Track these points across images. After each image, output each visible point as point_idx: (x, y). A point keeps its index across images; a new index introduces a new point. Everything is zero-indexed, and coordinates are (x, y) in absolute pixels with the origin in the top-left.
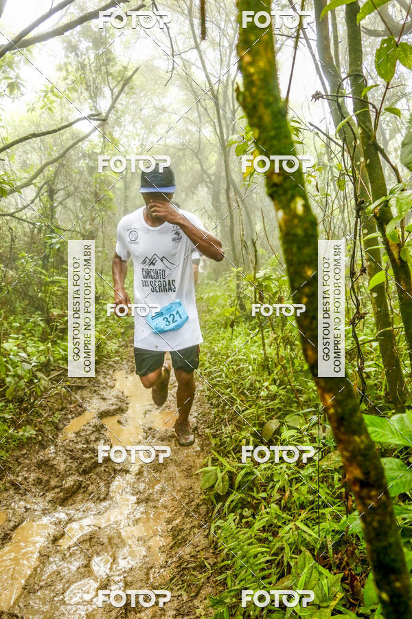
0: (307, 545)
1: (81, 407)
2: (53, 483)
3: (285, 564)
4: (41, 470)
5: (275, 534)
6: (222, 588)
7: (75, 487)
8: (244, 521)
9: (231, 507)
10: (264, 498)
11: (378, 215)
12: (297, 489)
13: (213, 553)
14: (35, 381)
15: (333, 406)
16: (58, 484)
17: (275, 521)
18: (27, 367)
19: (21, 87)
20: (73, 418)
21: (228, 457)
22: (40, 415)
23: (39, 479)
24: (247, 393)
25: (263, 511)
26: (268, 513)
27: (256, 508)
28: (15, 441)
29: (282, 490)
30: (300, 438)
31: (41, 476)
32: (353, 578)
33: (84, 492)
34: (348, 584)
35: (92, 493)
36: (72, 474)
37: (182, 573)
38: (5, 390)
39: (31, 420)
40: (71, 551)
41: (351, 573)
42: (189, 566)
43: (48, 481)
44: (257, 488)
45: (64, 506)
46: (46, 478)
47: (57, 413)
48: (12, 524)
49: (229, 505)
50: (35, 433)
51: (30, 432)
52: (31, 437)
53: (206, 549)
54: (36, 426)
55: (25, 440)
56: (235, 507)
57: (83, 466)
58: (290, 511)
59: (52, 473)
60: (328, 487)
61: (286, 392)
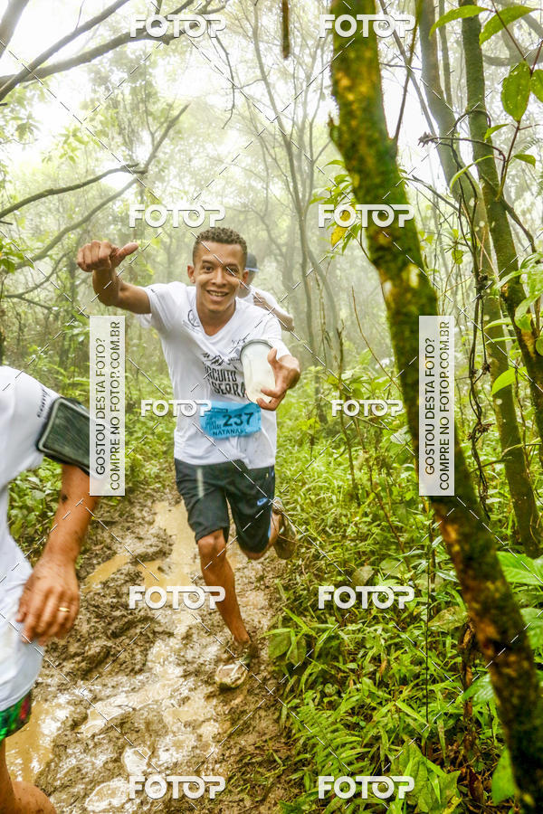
0: (411, 733)
1: (109, 548)
2: (73, 649)
3: (382, 758)
5: (368, 718)
6: (297, 791)
7: (102, 654)
8: (326, 700)
9: (310, 682)
10: (353, 670)
11: (506, 295)
12: (397, 658)
13: (286, 744)
14: (50, 514)
15: (458, 542)
16: (79, 651)
17: (368, 701)
18: (39, 495)
19: (34, 130)
20: (99, 564)
21: (305, 616)
24: (330, 531)
25: (352, 687)
26: (358, 690)
27: (342, 683)
29: (377, 660)
32: (473, 778)
33: (114, 661)
34: (466, 786)
35: (125, 662)
36: (98, 637)
37: (243, 770)
40: (96, 740)
41: (471, 770)
42: (254, 760)
43: (66, 647)
44: (344, 656)
45: (87, 680)
46: (62, 643)
49: (307, 680)
53: (276, 738)
56: (315, 682)
57: (112, 627)
58: (388, 688)
59: (71, 636)
60: (438, 656)
61: (381, 529)
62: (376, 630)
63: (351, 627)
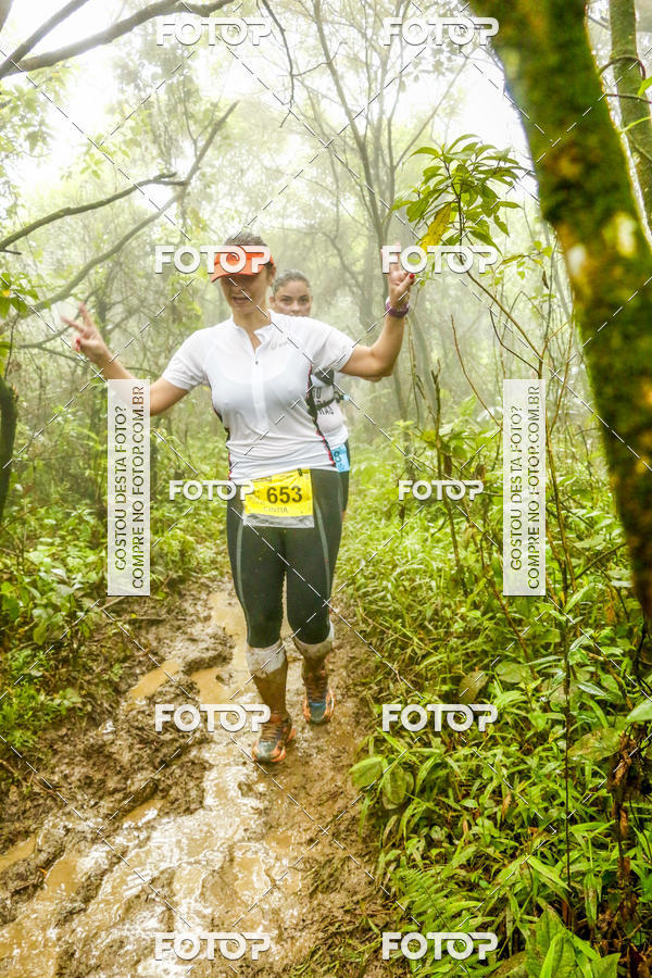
0: (550, 897)
2: (111, 784)
4: (91, 762)
5: (491, 875)
6: (401, 971)
7: (148, 790)
8: (434, 852)
9: (412, 825)
10: (466, 809)
12: (524, 791)
14: (80, 614)
16: (119, 786)
17: (490, 851)
18: (65, 590)
20: (143, 674)
21: (403, 737)
22: (89, 670)
23: (87, 777)
24: (431, 628)
25: (467, 834)
26: (474, 835)
27: (453, 824)
28: (48, 714)
29: (497, 793)
30: (525, 702)
31: (91, 773)
32: (635, 959)
33: (163, 798)
34: (624, 965)
35: (177, 800)
36: (142, 768)
37: (330, 941)
38: (32, 629)
39: (74, 678)
41: (631, 948)
42: (343, 929)
43: (103, 782)
44: (454, 789)
46: (99, 776)
47: (117, 666)
48: (43, 857)
49: (408, 822)
50: (80, 700)
51: (71, 698)
52: (74, 708)
53: (368, 898)
54: (82, 688)
55: (64, 713)
56: (417, 825)
57: (161, 755)
58: (512, 831)
59: (108, 768)
60: (575, 787)
61: (495, 624)
62: (495, 755)
63: (463, 751)
